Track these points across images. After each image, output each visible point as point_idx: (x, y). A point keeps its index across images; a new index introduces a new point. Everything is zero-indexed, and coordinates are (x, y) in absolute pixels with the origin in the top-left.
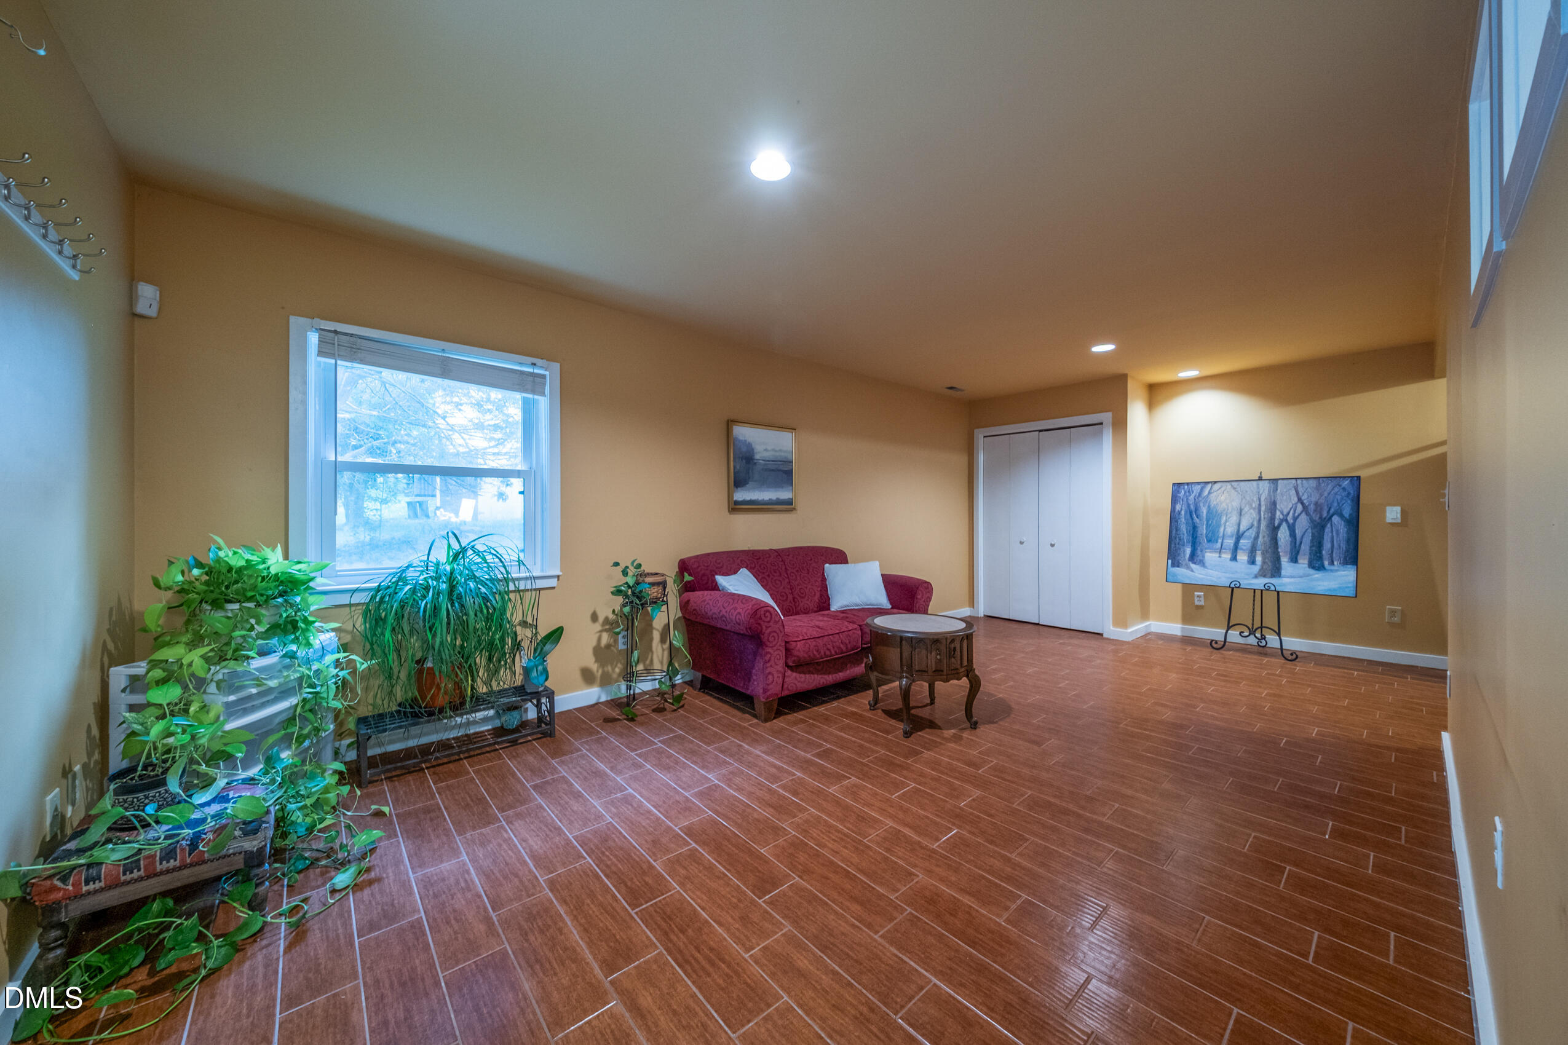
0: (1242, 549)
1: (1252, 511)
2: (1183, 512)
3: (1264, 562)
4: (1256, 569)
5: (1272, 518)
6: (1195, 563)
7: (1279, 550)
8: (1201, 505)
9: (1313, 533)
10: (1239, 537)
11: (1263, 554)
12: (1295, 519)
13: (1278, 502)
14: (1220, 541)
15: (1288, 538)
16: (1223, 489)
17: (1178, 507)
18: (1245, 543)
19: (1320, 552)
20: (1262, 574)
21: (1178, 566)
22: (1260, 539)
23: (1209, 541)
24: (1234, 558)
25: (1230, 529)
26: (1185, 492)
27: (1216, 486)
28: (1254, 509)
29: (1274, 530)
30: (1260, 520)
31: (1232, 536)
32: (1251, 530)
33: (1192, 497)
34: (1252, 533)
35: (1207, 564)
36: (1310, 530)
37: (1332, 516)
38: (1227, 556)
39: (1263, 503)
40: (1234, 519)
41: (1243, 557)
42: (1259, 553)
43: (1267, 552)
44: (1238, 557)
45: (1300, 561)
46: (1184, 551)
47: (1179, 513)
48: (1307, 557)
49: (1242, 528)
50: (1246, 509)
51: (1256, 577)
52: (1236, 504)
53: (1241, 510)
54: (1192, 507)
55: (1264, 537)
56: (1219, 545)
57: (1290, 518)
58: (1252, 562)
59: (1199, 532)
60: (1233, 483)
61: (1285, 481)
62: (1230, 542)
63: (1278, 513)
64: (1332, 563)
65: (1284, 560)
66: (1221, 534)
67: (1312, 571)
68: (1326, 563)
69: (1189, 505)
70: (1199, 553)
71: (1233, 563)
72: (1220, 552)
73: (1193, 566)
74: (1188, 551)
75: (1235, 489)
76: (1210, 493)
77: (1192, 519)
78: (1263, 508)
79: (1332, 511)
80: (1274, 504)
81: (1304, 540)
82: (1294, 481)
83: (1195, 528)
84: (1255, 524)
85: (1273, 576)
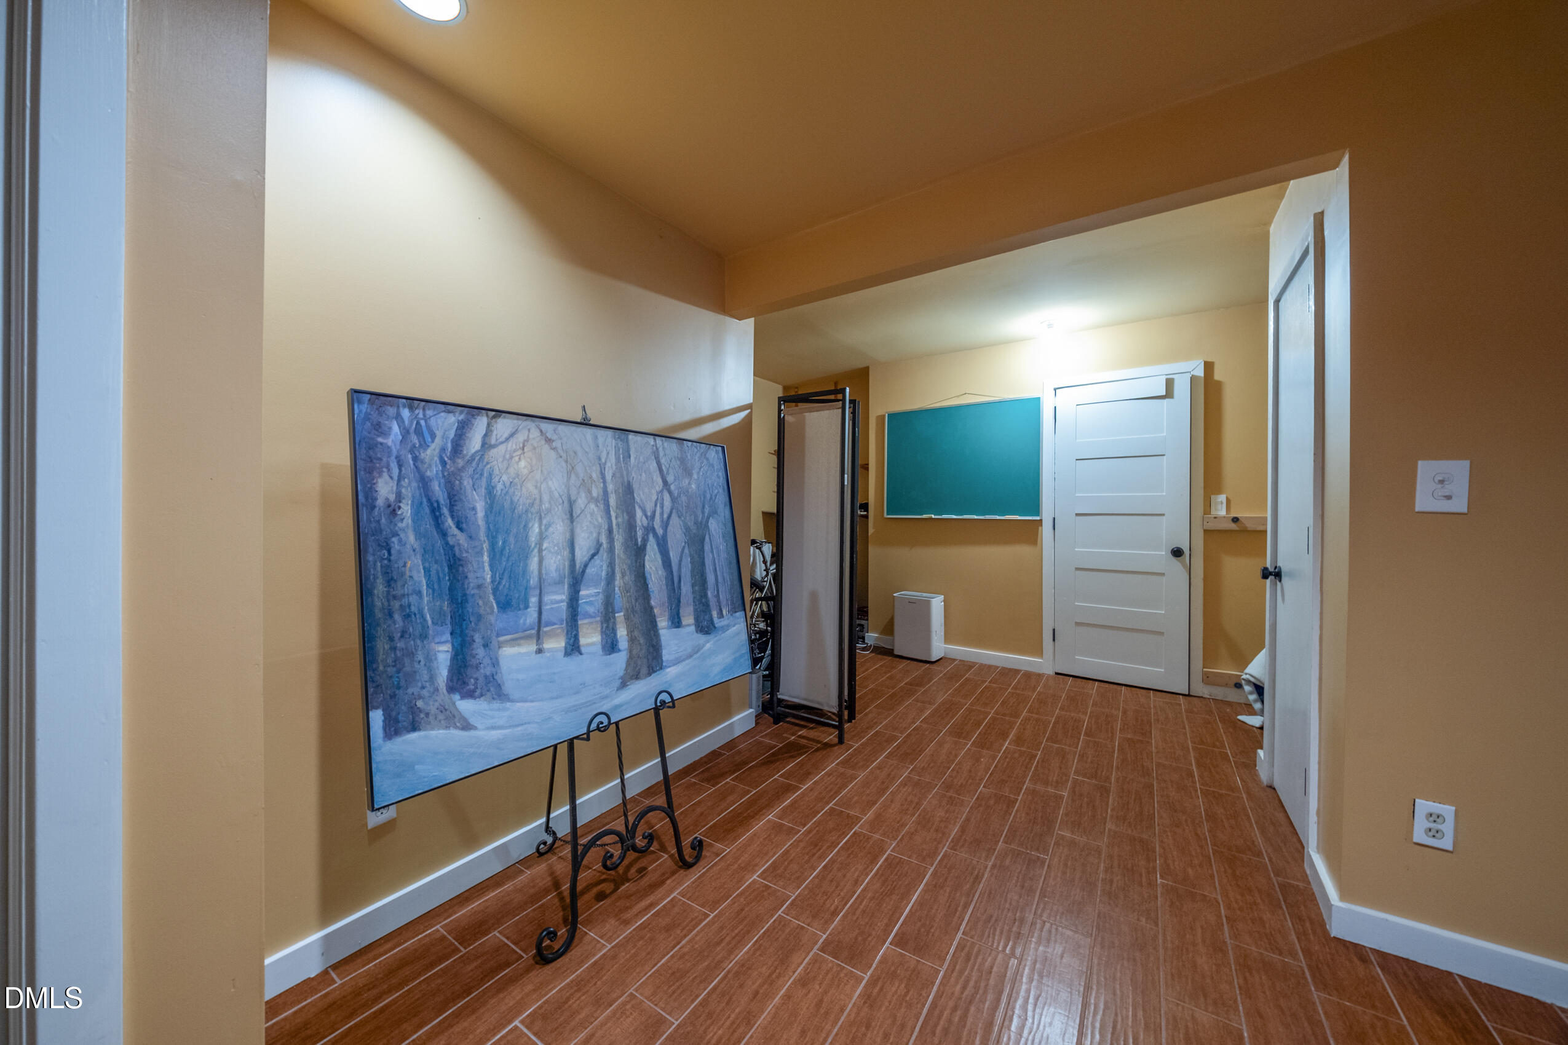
0: (587, 615)
1: (592, 506)
2: (406, 509)
3: (632, 640)
4: (620, 660)
5: (631, 526)
6: (470, 695)
7: (653, 603)
8: (467, 483)
9: (691, 555)
10: (576, 580)
11: (627, 618)
12: (666, 525)
13: (635, 486)
14: (533, 600)
15: (662, 572)
16: (521, 437)
17: (385, 489)
18: (590, 594)
19: (706, 595)
20: (633, 674)
21: (414, 728)
22: (618, 582)
23: (505, 605)
24: (573, 648)
25: (555, 562)
26: (405, 433)
27: (503, 426)
28: (596, 501)
29: (638, 552)
30: (610, 531)
31: (560, 582)
32: (597, 560)
33: (430, 454)
34: (598, 568)
35: (508, 687)
36: (686, 551)
37: (708, 518)
38: (556, 644)
39: (611, 487)
40: (558, 530)
41: (591, 638)
42: (620, 616)
43: (634, 611)
44: (583, 641)
45: (684, 622)
46: (430, 659)
47: (393, 510)
48: (691, 608)
49: (581, 555)
50: (581, 502)
51: (624, 685)
52: (556, 485)
53: (571, 504)
54: (438, 491)
55: (623, 575)
56: (532, 612)
57: (657, 524)
58: (611, 646)
59: (472, 580)
60: (546, 426)
61: (639, 438)
62: (557, 599)
63: (639, 514)
64: (721, 615)
65: (663, 623)
66: (533, 582)
67: (701, 638)
68: (715, 614)
69: (424, 482)
70: (480, 652)
71: (574, 662)
72: (538, 637)
73: (465, 706)
74: (443, 653)
75: (549, 441)
76: (486, 445)
77: (444, 534)
78: (613, 501)
79: (707, 510)
80: (628, 490)
81: (683, 570)
82: (651, 440)
83: (455, 564)
84: (604, 540)
85: (651, 671)
